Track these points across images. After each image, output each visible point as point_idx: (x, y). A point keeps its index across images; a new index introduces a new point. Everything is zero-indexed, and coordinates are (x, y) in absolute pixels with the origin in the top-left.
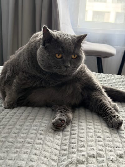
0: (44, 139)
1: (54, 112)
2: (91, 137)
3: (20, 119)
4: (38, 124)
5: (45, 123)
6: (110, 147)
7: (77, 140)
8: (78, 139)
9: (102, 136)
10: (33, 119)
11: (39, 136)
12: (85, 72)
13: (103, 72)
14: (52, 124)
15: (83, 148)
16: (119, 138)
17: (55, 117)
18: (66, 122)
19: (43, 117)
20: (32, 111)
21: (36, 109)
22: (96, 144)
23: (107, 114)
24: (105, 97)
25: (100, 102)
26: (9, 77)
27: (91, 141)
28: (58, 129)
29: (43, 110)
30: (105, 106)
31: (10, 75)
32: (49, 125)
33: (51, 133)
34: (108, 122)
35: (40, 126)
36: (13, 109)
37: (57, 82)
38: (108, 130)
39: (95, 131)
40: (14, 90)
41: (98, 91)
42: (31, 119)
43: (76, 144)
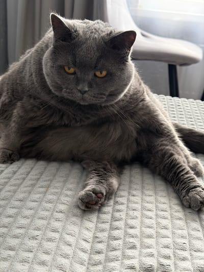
0: (63, 229)
1: (85, 173)
2: (149, 227)
3: (22, 186)
4: (55, 197)
5: (67, 196)
6: (184, 249)
7: (123, 231)
8: (125, 231)
9: (170, 226)
10: (46, 187)
11: (52, 223)
12: (143, 100)
13: (177, 95)
14: (79, 199)
15: (133, 251)
16: (201, 230)
17: (86, 185)
18: (106, 195)
19: (65, 182)
20: (45, 168)
21: (53, 166)
22: (157, 243)
23: (182, 182)
24: (179, 149)
25: (169, 158)
26: (5, 104)
27: (150, 237)
28: (90, 208)
29: (65, 168)
30: (178, 166)
31: (7, 101)
32: (75, 200)
33: (77, 216)
34: (182, 197)
35: (57, 203)
36: (12, 163)
37: (89, 118)
38: (180, 214)
39: (157, 215)
40: (14, 130)
41: (167, 137)
42: (42, 187)
43: (120, 242)
